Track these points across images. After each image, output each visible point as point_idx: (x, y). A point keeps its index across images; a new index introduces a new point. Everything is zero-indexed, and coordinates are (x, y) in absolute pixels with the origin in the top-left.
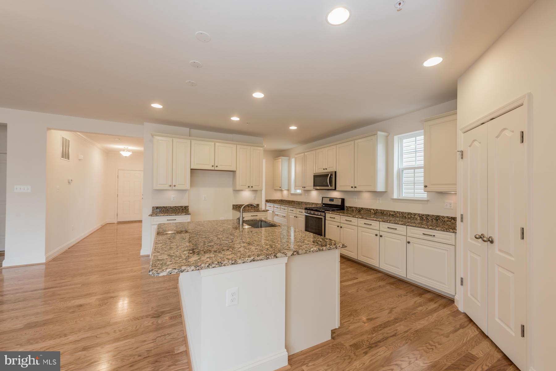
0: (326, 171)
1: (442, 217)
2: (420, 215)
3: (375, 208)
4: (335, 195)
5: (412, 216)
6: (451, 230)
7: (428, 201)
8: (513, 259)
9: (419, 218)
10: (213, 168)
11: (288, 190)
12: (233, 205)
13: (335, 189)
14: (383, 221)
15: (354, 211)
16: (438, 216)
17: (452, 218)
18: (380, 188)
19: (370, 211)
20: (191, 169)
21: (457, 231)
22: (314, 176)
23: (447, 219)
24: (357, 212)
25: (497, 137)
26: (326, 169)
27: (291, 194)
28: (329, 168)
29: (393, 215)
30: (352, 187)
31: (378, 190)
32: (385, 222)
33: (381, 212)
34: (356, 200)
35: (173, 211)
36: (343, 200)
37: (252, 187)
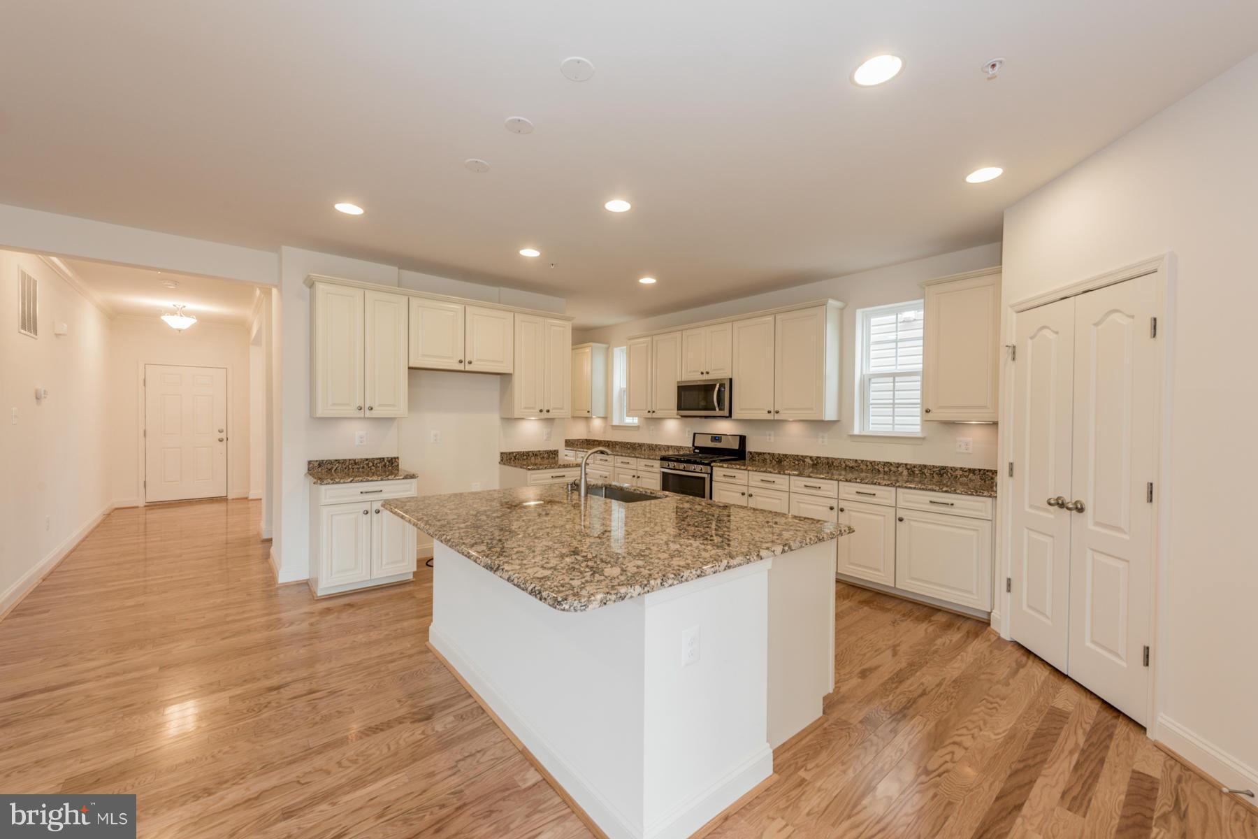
0: (705, 377)
1: (951, 468)
2: (908, 467)
3: (814, 454)
4: (724, 427)
5: (893, 469)
6: (986, 493)
7: (923, 439)
8: (1127, 537)
9: (905, 472)
10: (461, 367)
11: (605, 418)
12: (502, 453)
13: (730, 415)
14: (847, 481)
15: (768, 461)
16: (944, 468)
17: (970, 469)
18: (830, 414)
19: (804, 461)
20: (410, 368)
21: (999, 495)
22: (678, 387)
23: (961, 473)
24: (774, 462)
25: (1096, 324)
26: (708, 373)
27: (613, 426)
28: (714, 370)
29: (852, 468)
30: (769, 412)
31: (827, 418)
32: (850, 481)
33: (828, 463)
34: (772, 438)
35: (361, 470)
36: (742, 439)
37: (548, 411)
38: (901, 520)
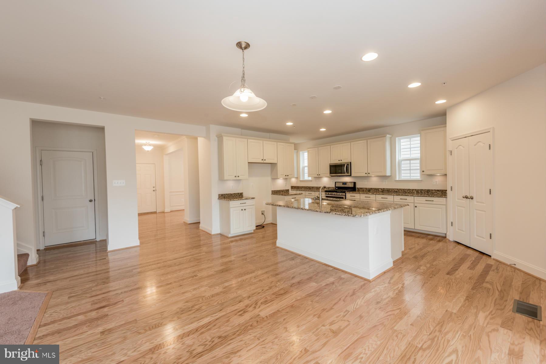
0: (340, 162)
1: (431, 190)
2: (416, 190)
3: (382, 187)
4: (347, 179)
5: (411, 191)
6: (444, 197)
7: (421, 181)
8: (485, 205)
9: (415, 192)
10: (262, 162)
11: (297, 178)
12: (272, 191)
13: (351, 175)
14: (397, 195)
15: (365, 190)
16: (429, 190)
17: (437, 190)
18: (388, 174)
19: (378, 190)
20: (248, 163)
21: (448, 197)
22: (330, 166)
23: (435, 191)
24: (367, 191)
25: (475, 145)
26: (341, 160)
27: (300, 181)
28: (344, 159)
29: (396, 191)
30: (366, 173)
31: (387, 175)
32: (398, 195)
33: (388, 190)
34: (366, 183)
35: (233, 197)
36: (355, 183)
37: (288, 176)
38: (416, 207)
